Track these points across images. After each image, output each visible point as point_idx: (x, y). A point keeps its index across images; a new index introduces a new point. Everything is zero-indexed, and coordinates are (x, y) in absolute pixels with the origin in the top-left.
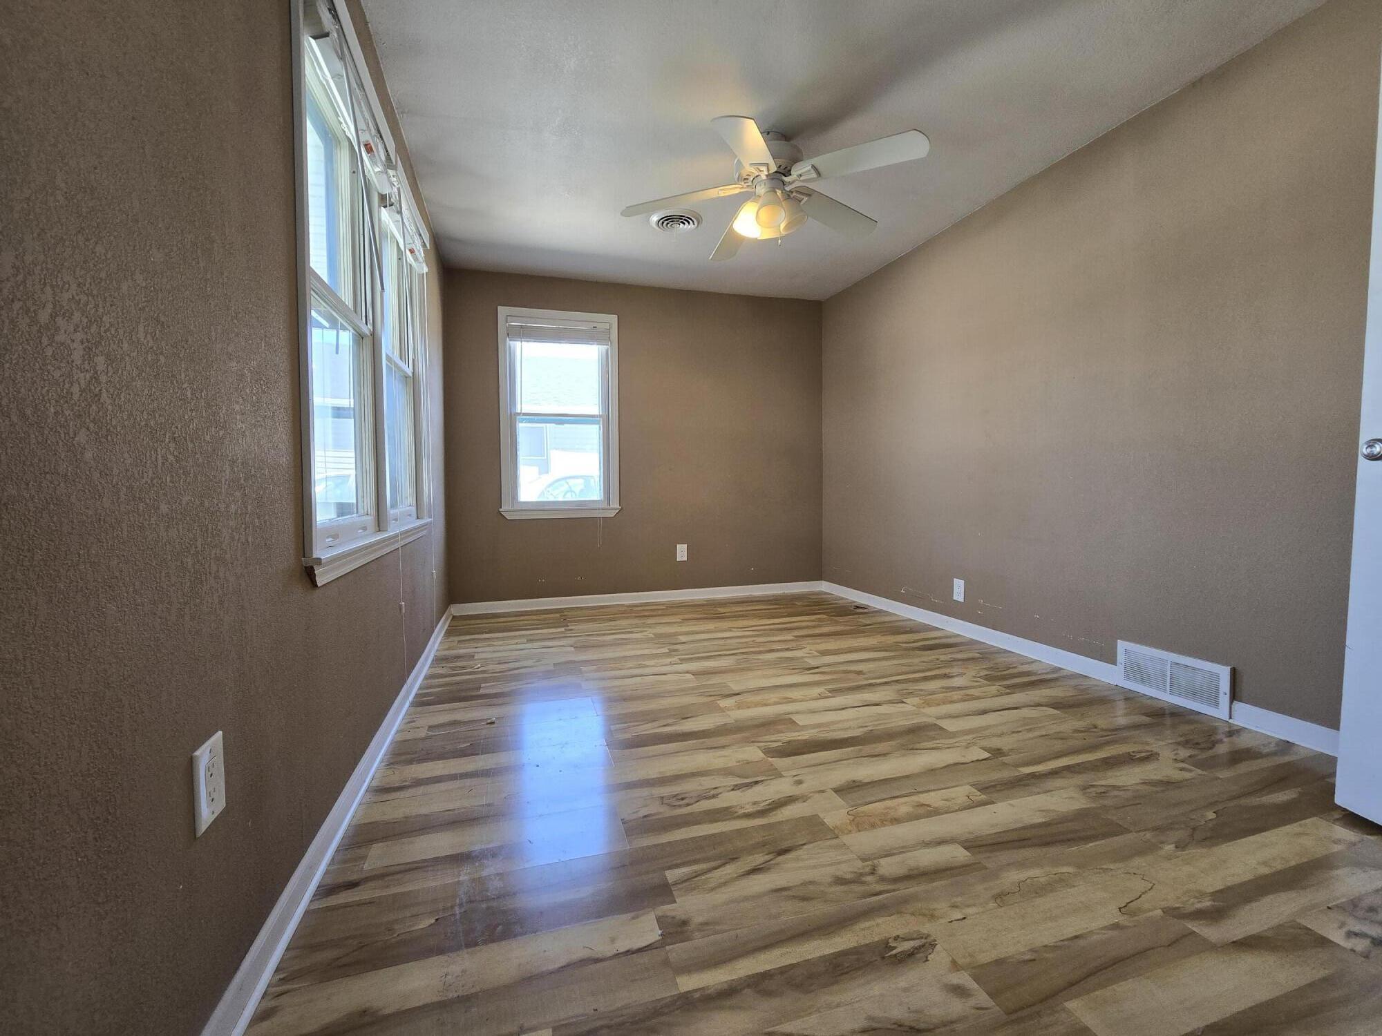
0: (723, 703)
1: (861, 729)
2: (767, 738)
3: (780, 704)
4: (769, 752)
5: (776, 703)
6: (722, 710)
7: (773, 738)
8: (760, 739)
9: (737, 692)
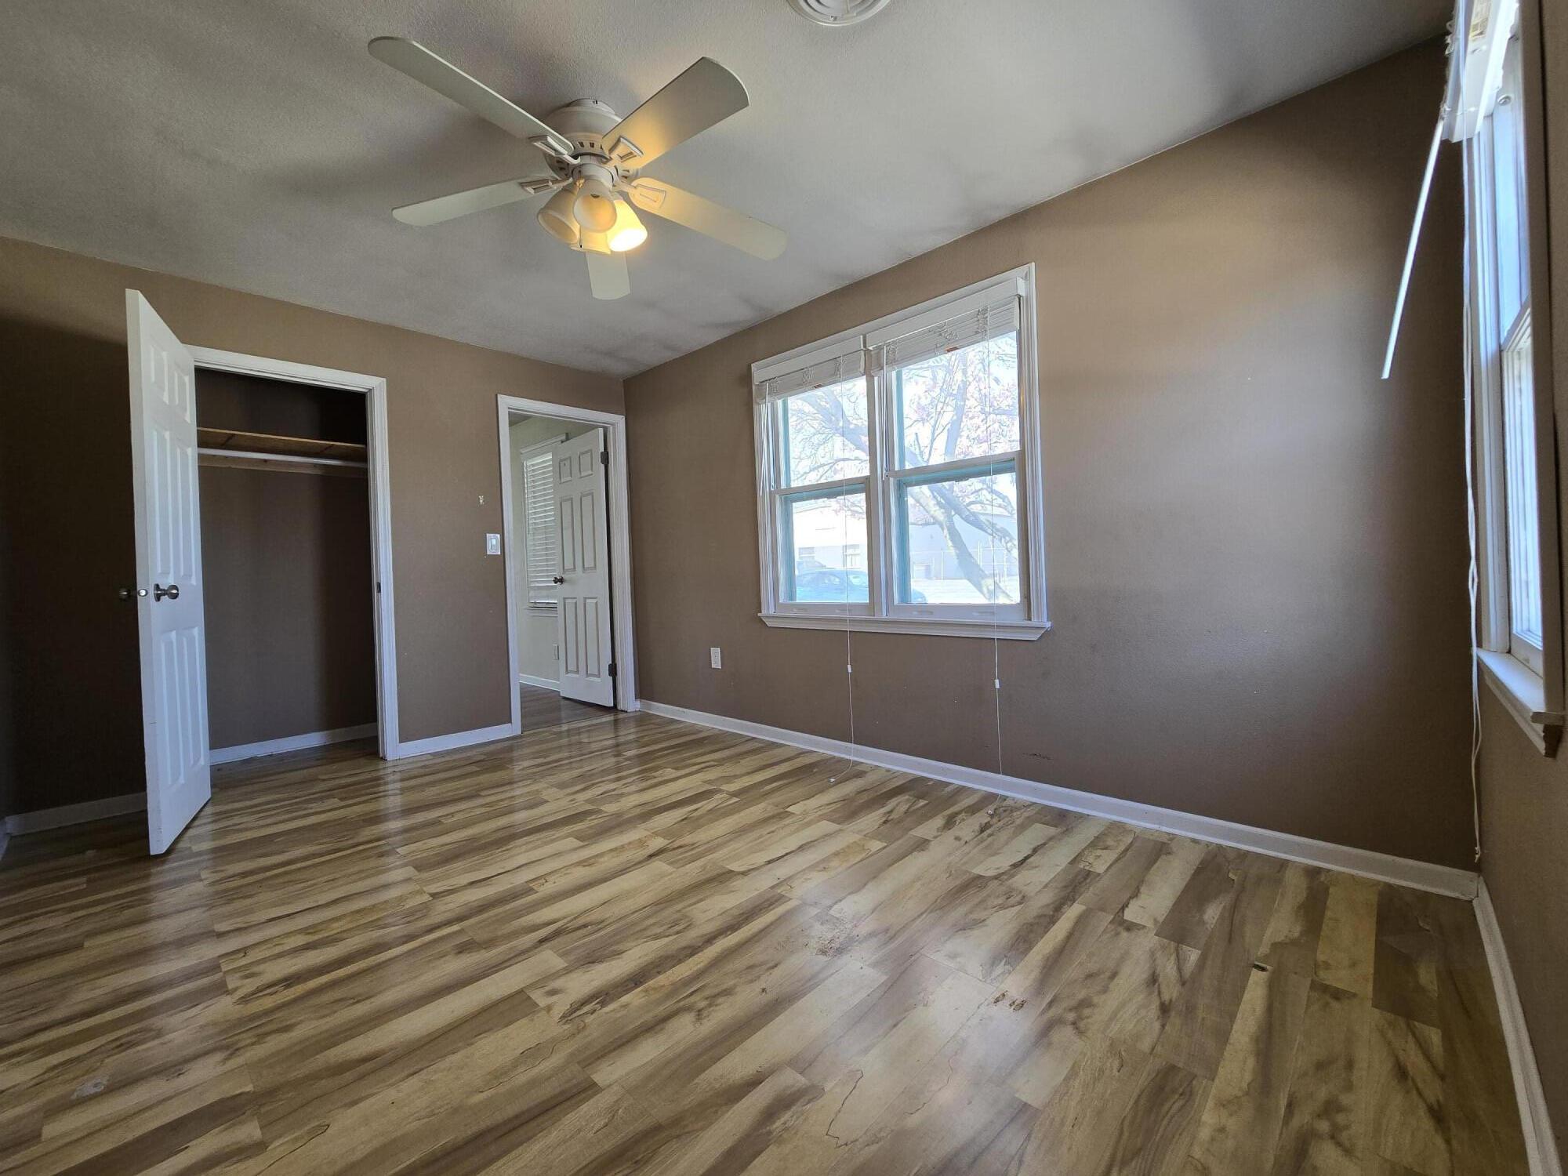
0: (659, 843)
1: (509, 847)
2: (601, 820)
3: (597, 856)
4: (599, 811)
5: (602, 855)
6: (656, 834)
7: (596, 822)
8: (608, 818)
9: (654, 859)
